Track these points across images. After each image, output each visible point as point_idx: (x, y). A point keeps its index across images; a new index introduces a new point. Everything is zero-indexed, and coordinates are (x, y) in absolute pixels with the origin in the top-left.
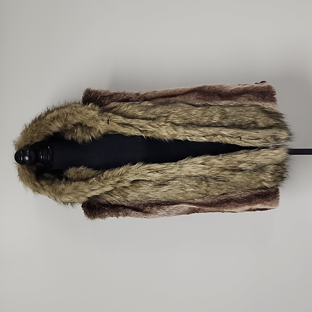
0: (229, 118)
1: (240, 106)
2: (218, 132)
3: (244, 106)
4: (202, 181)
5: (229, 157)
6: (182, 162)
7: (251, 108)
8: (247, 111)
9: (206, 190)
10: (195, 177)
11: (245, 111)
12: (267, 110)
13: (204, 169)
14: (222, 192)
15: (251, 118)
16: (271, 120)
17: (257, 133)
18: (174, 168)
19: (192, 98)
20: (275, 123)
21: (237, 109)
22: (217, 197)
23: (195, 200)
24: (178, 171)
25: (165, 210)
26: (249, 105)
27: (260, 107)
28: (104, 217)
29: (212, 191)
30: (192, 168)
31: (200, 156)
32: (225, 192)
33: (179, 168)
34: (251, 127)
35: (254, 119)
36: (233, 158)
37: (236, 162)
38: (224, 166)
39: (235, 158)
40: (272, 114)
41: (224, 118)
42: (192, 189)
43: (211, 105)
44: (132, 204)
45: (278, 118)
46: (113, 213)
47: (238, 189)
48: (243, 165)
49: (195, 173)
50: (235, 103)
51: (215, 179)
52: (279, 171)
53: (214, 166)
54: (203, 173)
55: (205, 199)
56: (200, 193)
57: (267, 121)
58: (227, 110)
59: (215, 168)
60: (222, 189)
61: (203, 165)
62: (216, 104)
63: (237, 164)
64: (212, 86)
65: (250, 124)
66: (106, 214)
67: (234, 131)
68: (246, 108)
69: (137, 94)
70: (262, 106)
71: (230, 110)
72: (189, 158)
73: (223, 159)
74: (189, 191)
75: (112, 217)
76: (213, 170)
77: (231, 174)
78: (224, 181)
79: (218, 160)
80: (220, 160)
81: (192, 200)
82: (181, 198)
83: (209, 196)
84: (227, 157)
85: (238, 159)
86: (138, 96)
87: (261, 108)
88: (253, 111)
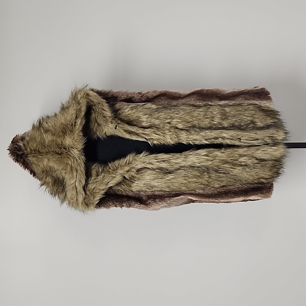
0: (229, 118)
1: (238, 105)
2: (219, 135)
3: (243, 105)
4: (204, 172)
5: (231, 150)
6: (187, 153)
7: (249, 107)
8: (245, 110)
9: (208, 181)
10: (198, 167)
11: (244, 110)
12: (264, 108)
13: (208, 160)
14: (222, 184)
15: (250, 117)
16: (269, 119)
17: (256, 134)
18: (180, 158)
19: (193, 99)
20: (272, 121)
21: (236, 109)
22: (217, 189)
23: (196, 191)
24: (183, 161)
25: (166, 202)
26: (247, 104)
27: (257, 105)
28: (108, 207)
29: (212, 182)
30: (196, 159)
31: (204, 149)
32: (225, 184)
33: (184, 159)
34: (250, 128)
35: (252, 118)
36: (234, 151)
37: (237, 156)
38: (226, 159)
39: (236, 151)
40: (269, 112)
41: (224, 119)
42: (195, 179)
43: (212, 105)
44: (136, 194)
45: (275, 116)
46: (117, 203)
47: (237, 182)
48: (243, 158)
49: (199, 163)
50: (234, 102)
51: (216, 171)
52: (277, 167)
53: (216, 158)
54: (206, 164)
55: (206, 191)
56: (202, 184)
57: (265, 120)
58: (227, 109)
59: (217, 161)
60: (222, 181)
61: (206, 156)
62: (216, 103)
63: (238, 157)
64: (210, 89)
65: (249, 124)
66: (111, 204)
67: (234, 132)
68: (244, 107)
69: (139, 93)
70: (259, 104)
71: (230, 110)
72: (193, 150)
73: (225, 152)
74: (192, 181)
75: (116, 207)
76: (215, 162)
77: (231, 168)
78: (224, 173)
79: (221, 152)
80: (223, 152)
81: (193, 191)
82: (184, 188)
83: (209, 187)
84: (229, 151)
85: (239, 153)
86: (140, 95)
87: (259, 106)
88: (251, 110)
